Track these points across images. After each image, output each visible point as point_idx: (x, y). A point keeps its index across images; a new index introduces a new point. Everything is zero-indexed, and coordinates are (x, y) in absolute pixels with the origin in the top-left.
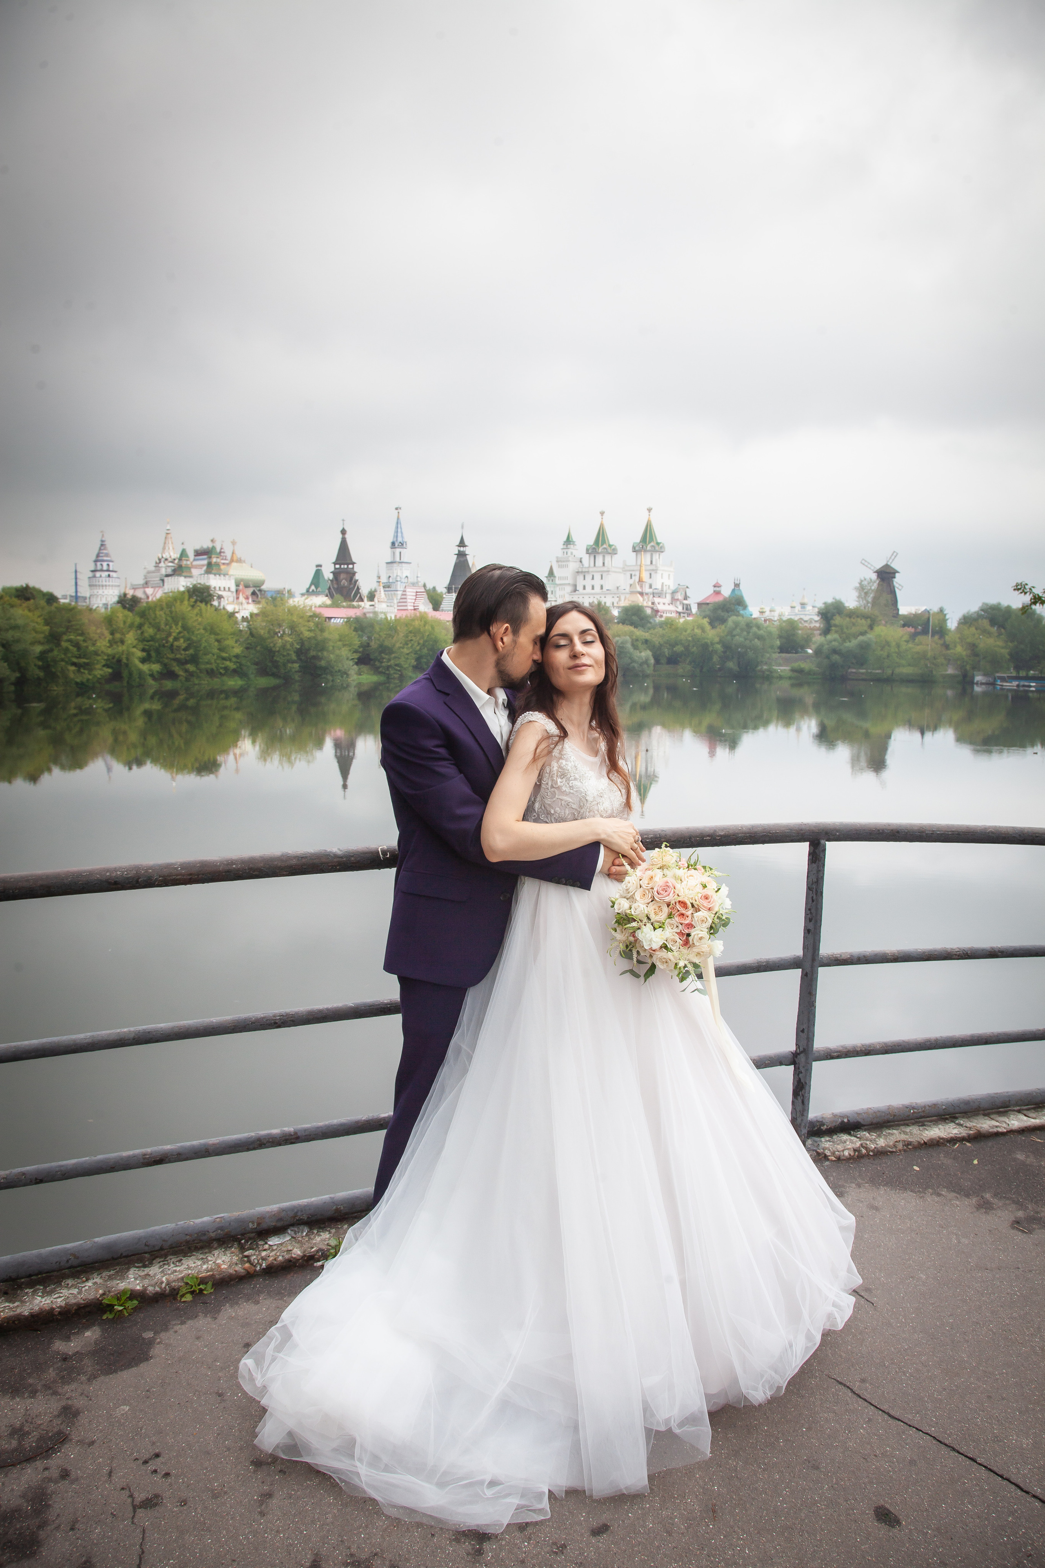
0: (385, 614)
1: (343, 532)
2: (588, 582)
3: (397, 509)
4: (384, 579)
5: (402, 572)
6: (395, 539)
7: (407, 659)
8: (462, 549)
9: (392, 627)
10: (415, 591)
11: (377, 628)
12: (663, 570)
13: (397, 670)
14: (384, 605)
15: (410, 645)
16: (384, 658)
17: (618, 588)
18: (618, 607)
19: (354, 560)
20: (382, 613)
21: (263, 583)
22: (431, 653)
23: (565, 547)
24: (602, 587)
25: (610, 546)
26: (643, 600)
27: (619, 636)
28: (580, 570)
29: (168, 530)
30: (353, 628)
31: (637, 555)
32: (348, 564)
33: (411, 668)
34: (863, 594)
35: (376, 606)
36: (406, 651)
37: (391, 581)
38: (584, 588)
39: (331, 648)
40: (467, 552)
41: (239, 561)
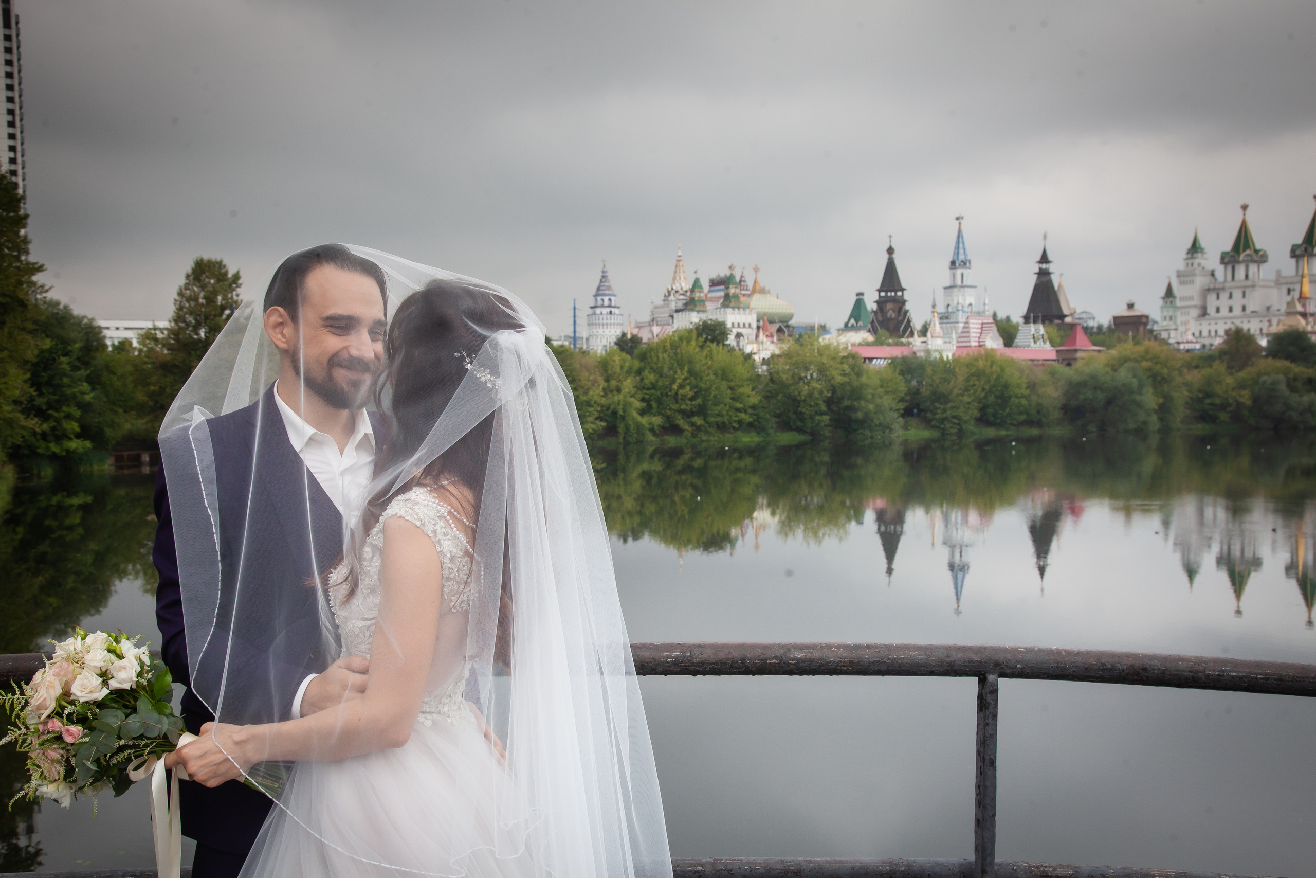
0: (940, 353)
1: (890, 251)
2: (1224, 302)
4: (941, 308)
5: (967, 298)
6: (955, 258)
7: (968, 409)
8: (1044, 266)
9: (947, 369)
10: (980, 322)
11: (929, 371)
13: (954, 423)
14: (939, 342)
15: (972, 392)
16: (938, 409)
17: (1268, 308)
18: (1267, 335)
19: (904, 285)
20: (936, 351)
21: (791, 317)
22: (1000, 401)
23: (1189, 256)
24: (1244, 308)
25: (1256, 251)
26: (1307, 324)
27: (1267, 374)
28: (1212, 286)
29: (679, 256)
30: (898, 371)
31: (1296, 262)
32: (896, 292)
33: (972, 422)
35: (930, 342)
36: (966, 399)
37: (950, 310)
38: (1218, 310)
39: (870, 396)
40: (1051, 270)
41: (762, 291)
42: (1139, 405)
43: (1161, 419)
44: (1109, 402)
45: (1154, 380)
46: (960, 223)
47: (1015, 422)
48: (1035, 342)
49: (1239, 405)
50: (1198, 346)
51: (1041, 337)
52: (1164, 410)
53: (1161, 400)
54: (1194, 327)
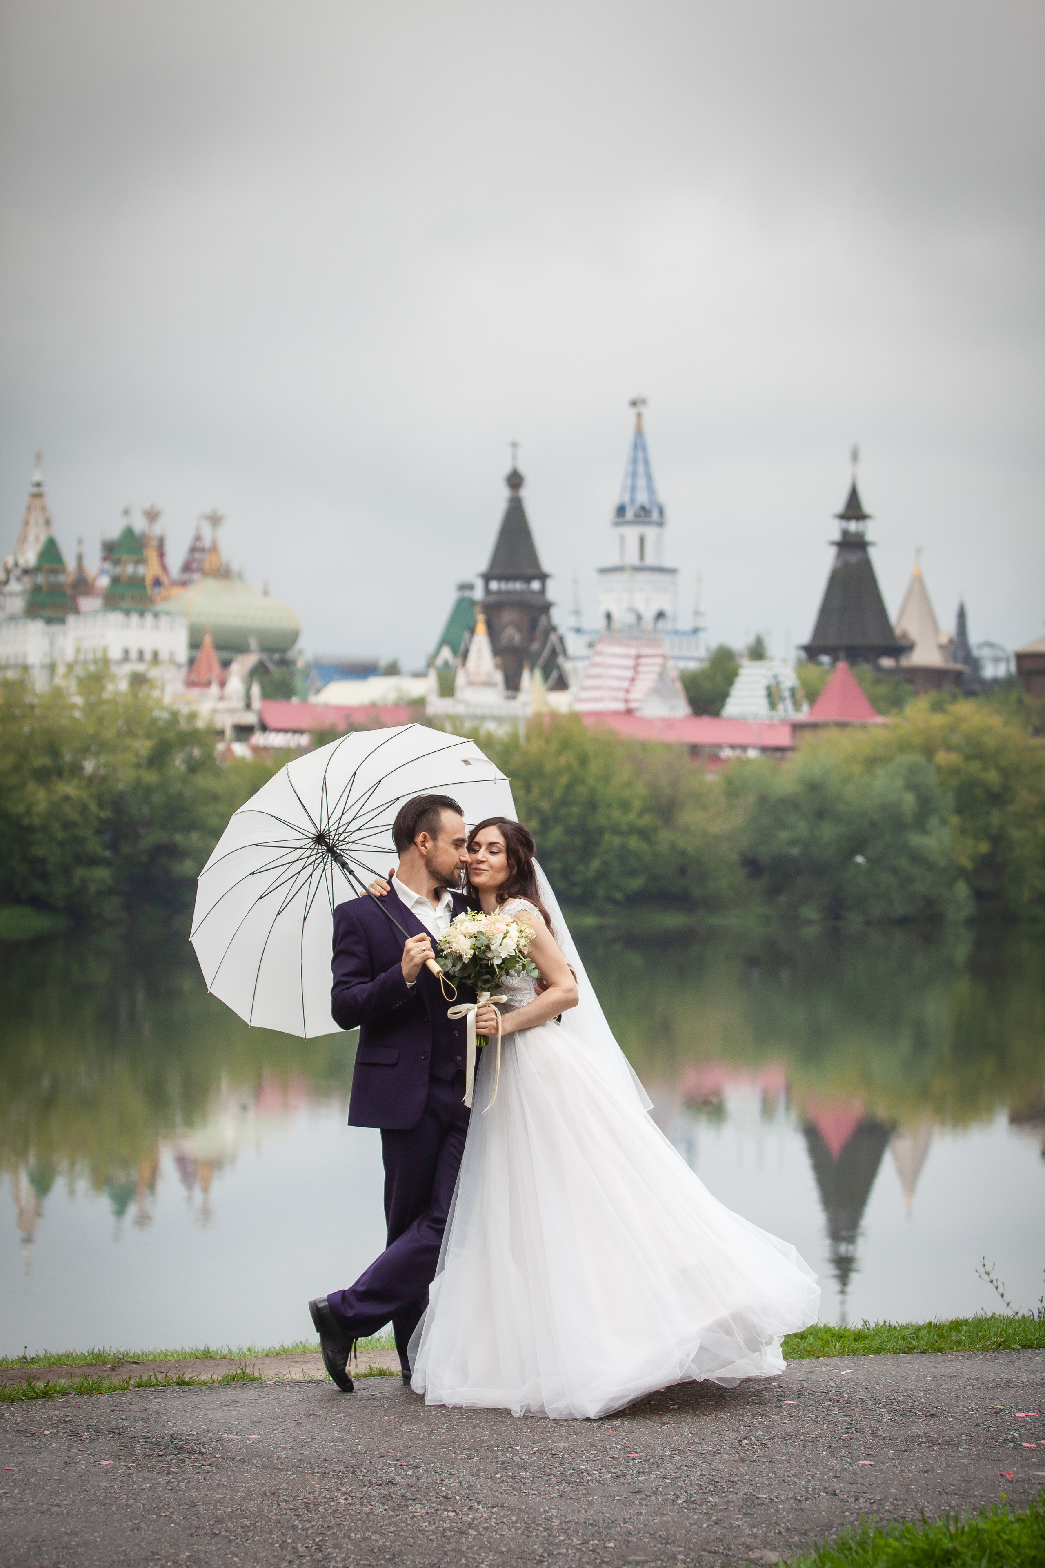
1: (515, 481)
3: (634, 404)
5: (652, 598)
6: (626, 499)
10: (633, 652)
21: (293, 637)
29: (38, 485)
32: (528, 579)
37: (613, 624)
40: (869, 537)
41: (223, 573)
46: (639, 416)
47: (618, 896)
48: (773, 705)
51: (786, 694)
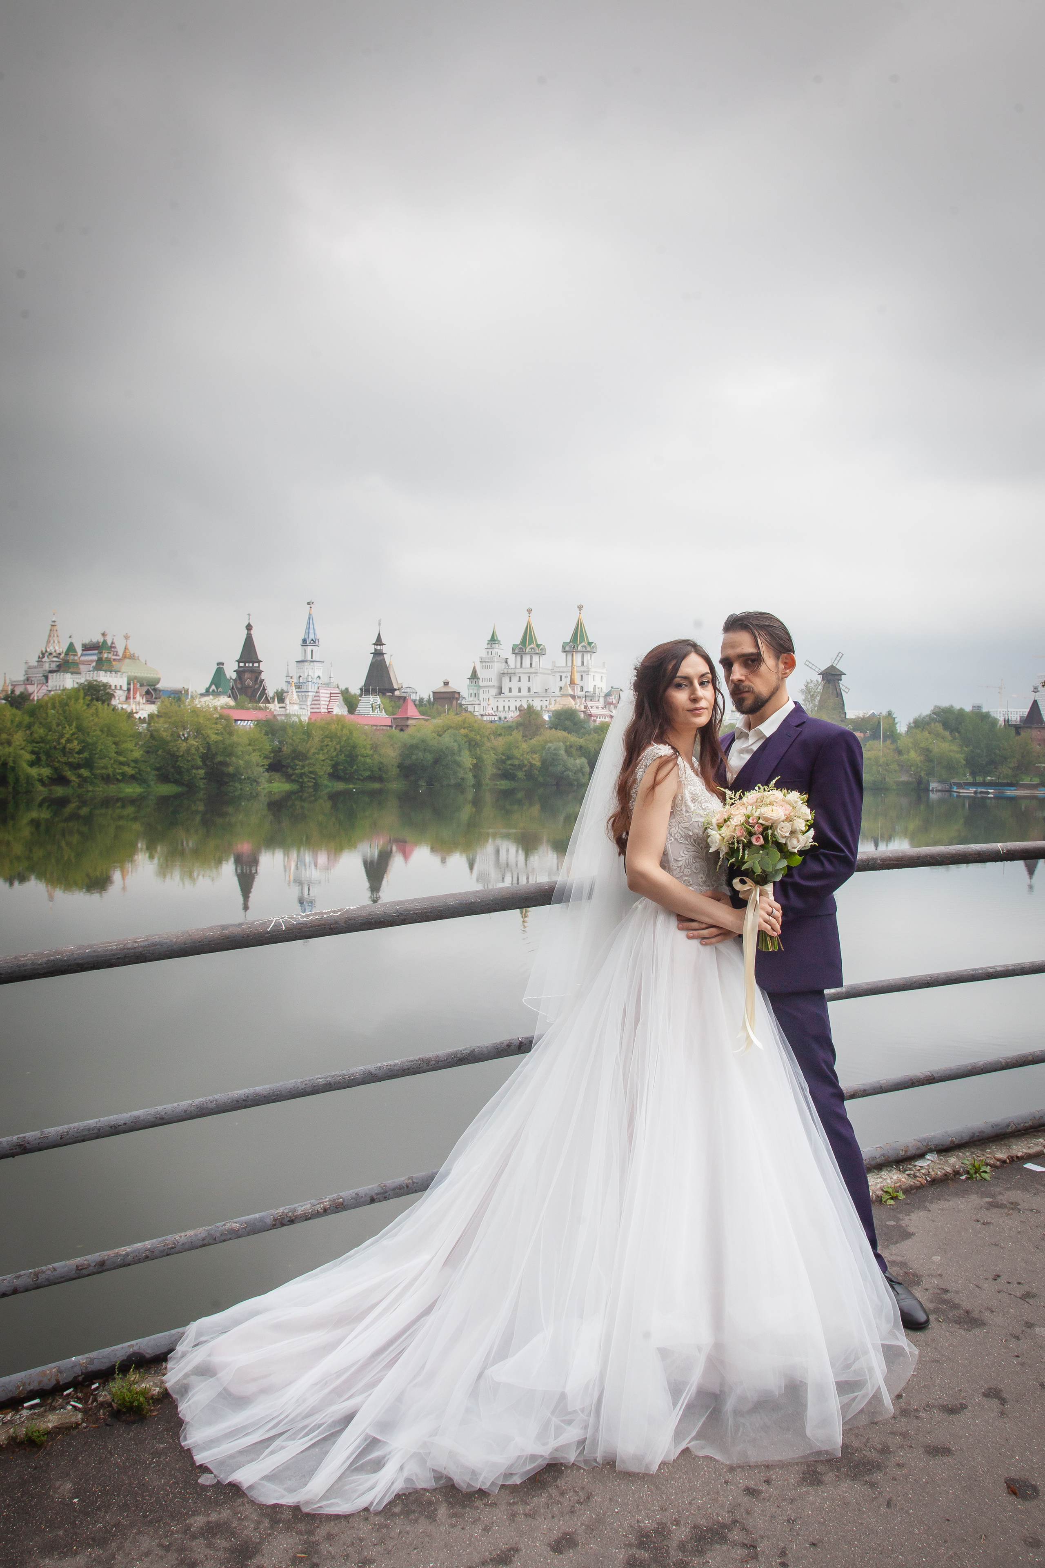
0: (299, 716)
1: (249, 627)
2: (515, 684)
4: (295, 680)
5: (315, 671)
6: (307, 637)
7: (323, 765)
9: (306, 731)
10: (329, 692)
11: (290, 732)
12: (595, 672)
13: (311, 778)
14: (296, 707)
15: (326, 751)
16: (297, 765)
17: (546, 690)
18: (548, 711)
19: (260, 658)
20: (295, 715)
21: (158, 681)
22: (348, 759)
23: (489, 646)
24: (529, 690)
25: (538, 646)
26: (576, 704)
27: (551, 742)
28: (506, 671)
29: (54, 621)
30: (263, 732)
31: (567, 655)
32: (253, 663)
33: (326, 776)
34: (809, 697)
35: (288, 708)
36: (321, 757)
37: (302, 681)
38: (510, 690)
39: (240, 753)
40: (384, 651)
41: (132, 657)
42: (459, 764)
43: (475, 776)
44: (436, 761)
45: (470, 745)
46: (311, 607)
47: (361, 778)
48: (373, 711)
49: (531, 765)
50: (496, 718)
51: (378, 707)
52: (477, 768)
53: (475, 761)
54: (493, 703)
